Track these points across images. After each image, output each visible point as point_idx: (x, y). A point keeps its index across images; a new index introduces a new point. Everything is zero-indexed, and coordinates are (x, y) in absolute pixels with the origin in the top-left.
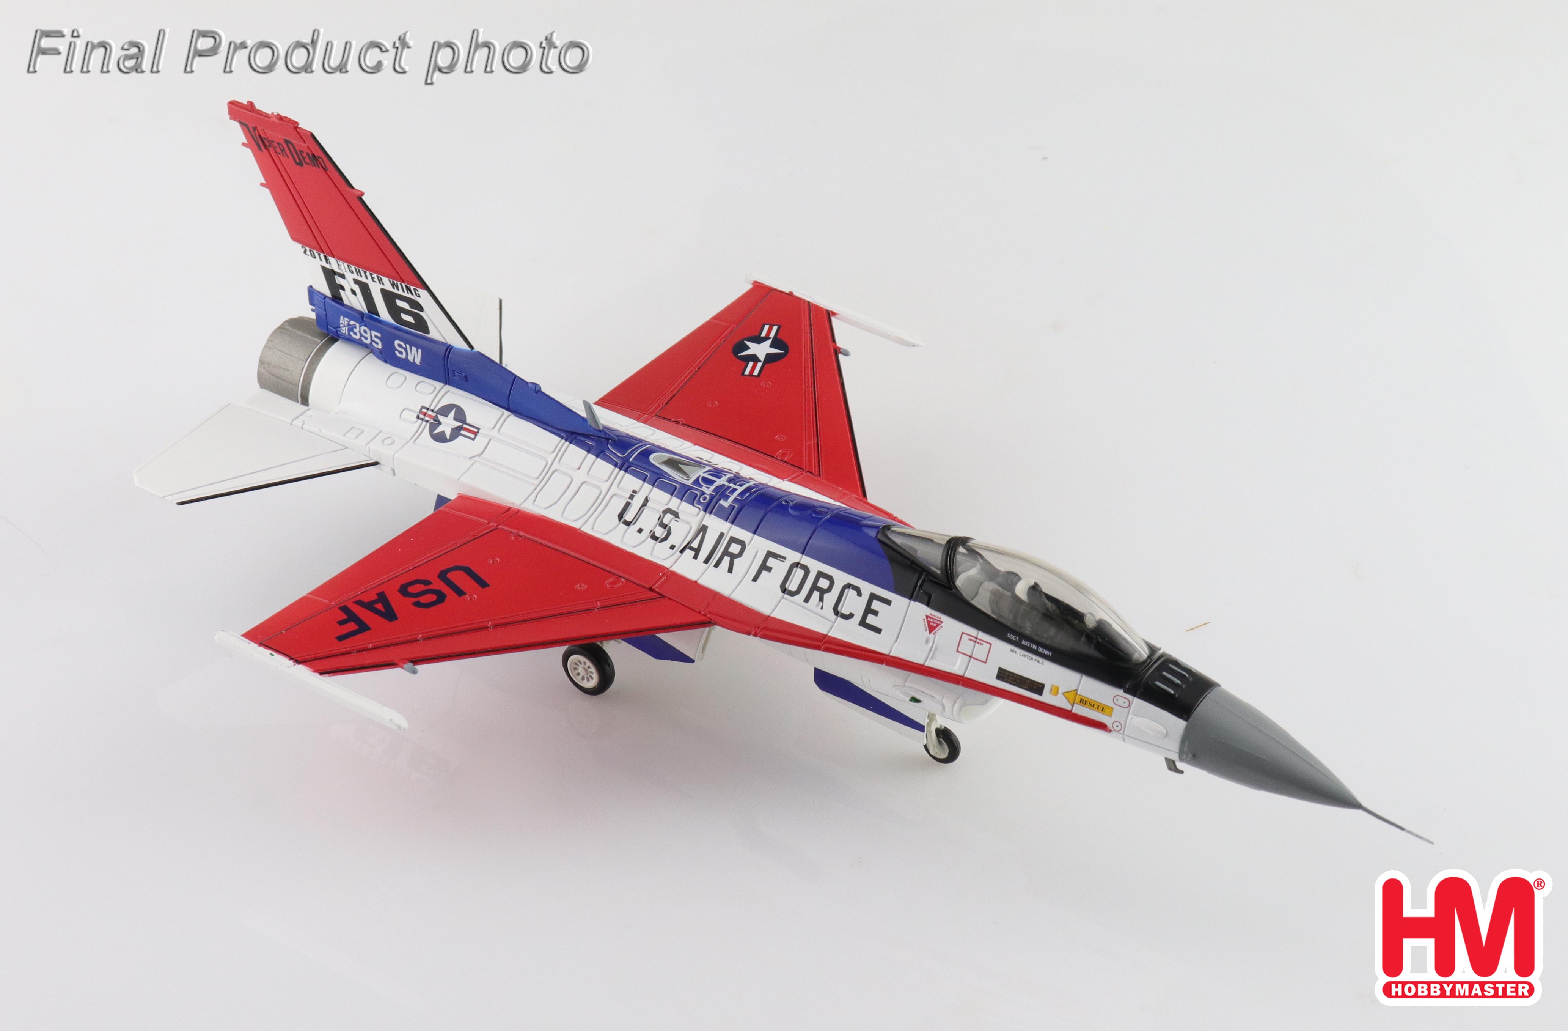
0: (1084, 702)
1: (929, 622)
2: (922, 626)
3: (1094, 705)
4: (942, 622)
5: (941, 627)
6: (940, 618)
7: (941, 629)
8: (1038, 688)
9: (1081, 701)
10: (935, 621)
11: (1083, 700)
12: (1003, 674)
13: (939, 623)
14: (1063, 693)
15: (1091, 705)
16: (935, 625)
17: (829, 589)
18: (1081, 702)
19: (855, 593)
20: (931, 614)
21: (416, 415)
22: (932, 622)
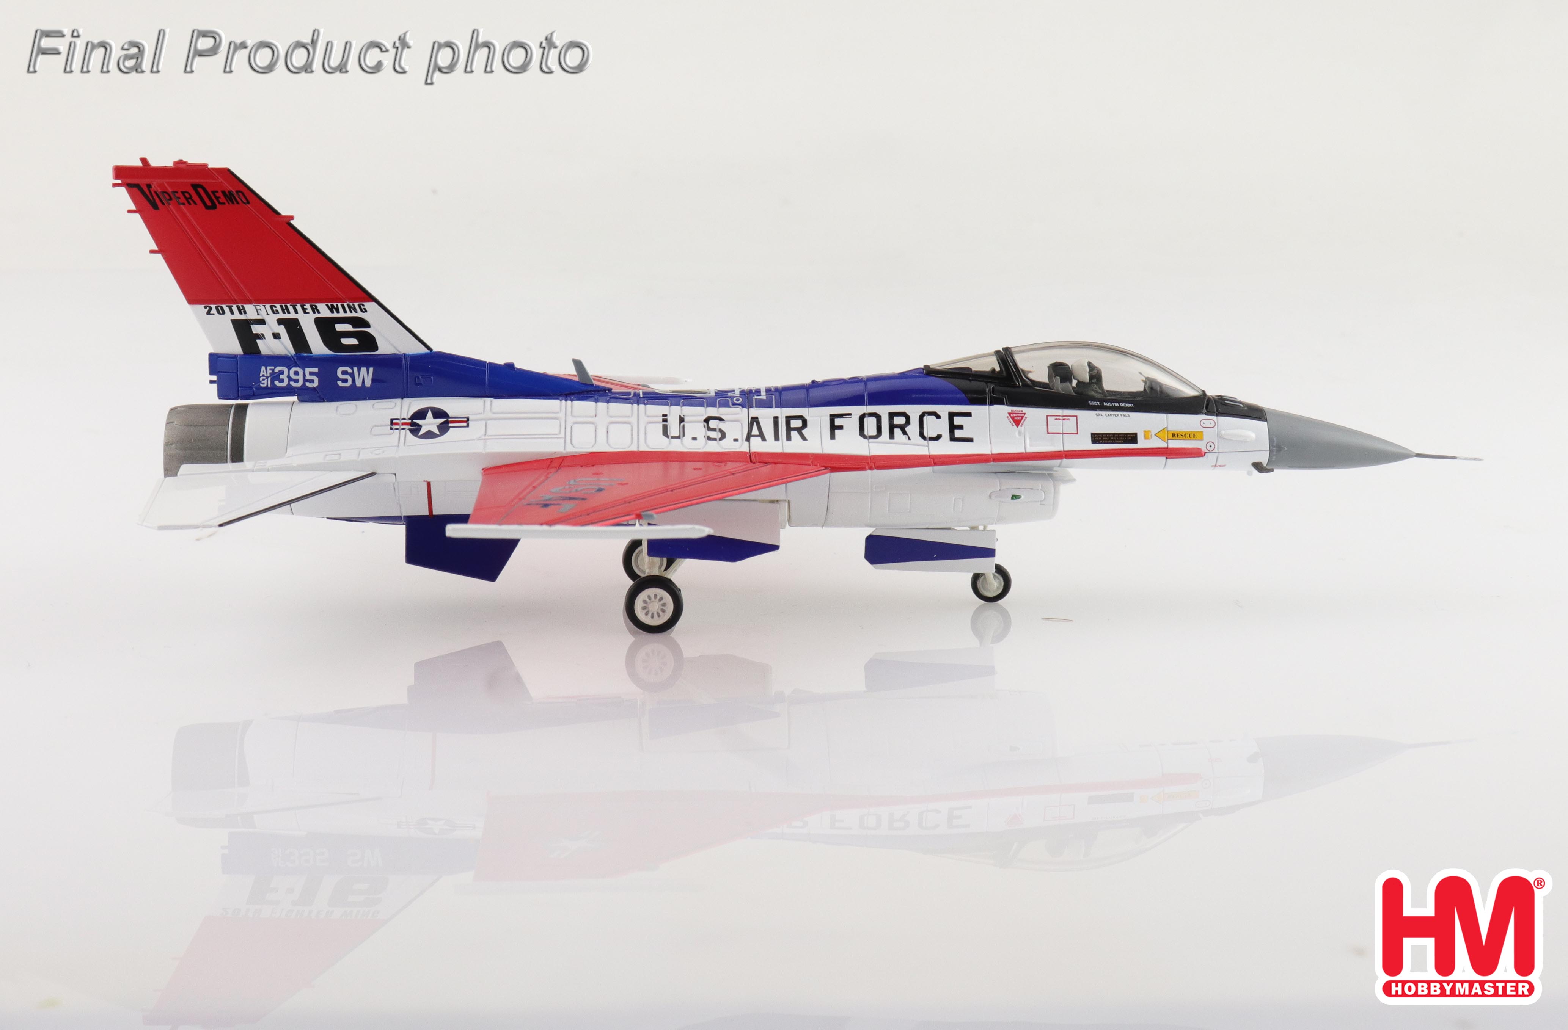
0: (1176, 435)
1: (1013, 418)
2: (1008, 424)
3: (1185, 435)
4: (1025, 414)
5: (1026, 418)
6: (1022, 411)
7: (1027, 419)
8: (1131, 438)
9: (1173, 435)
10: (1018, 415)
11: (1175, 434)
12: (1097, 438)
13: (1023, 415)
14: (1155, 435)
15: (1182, 435)
16: (1020, 418)
17: (908, 422)
18: (1173, 437)
19: (934, 417)
20: (1012, 411)
21: (389, 428)
22: (1016, 417)
